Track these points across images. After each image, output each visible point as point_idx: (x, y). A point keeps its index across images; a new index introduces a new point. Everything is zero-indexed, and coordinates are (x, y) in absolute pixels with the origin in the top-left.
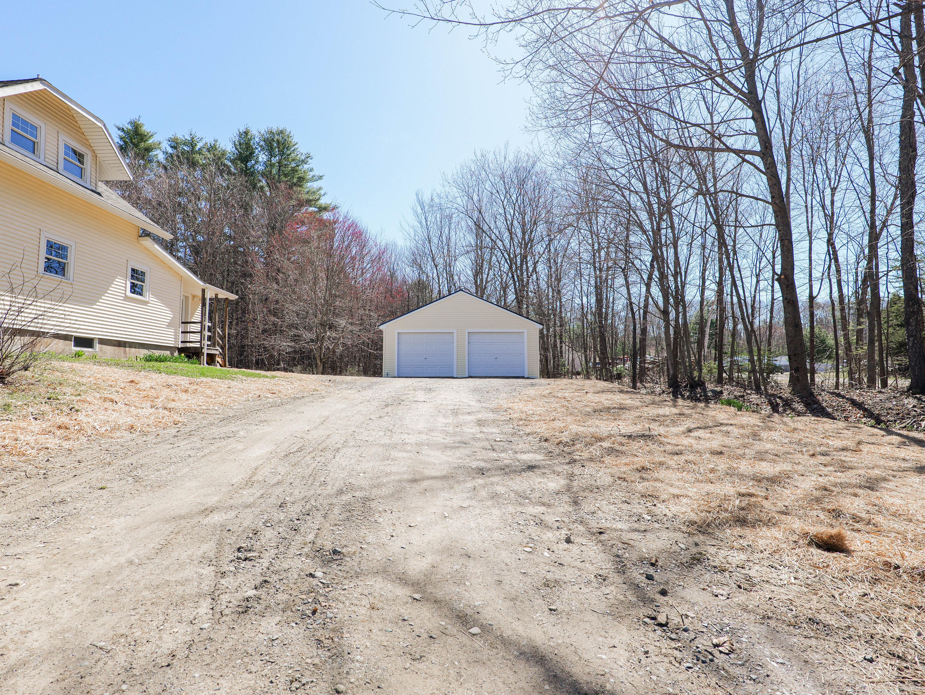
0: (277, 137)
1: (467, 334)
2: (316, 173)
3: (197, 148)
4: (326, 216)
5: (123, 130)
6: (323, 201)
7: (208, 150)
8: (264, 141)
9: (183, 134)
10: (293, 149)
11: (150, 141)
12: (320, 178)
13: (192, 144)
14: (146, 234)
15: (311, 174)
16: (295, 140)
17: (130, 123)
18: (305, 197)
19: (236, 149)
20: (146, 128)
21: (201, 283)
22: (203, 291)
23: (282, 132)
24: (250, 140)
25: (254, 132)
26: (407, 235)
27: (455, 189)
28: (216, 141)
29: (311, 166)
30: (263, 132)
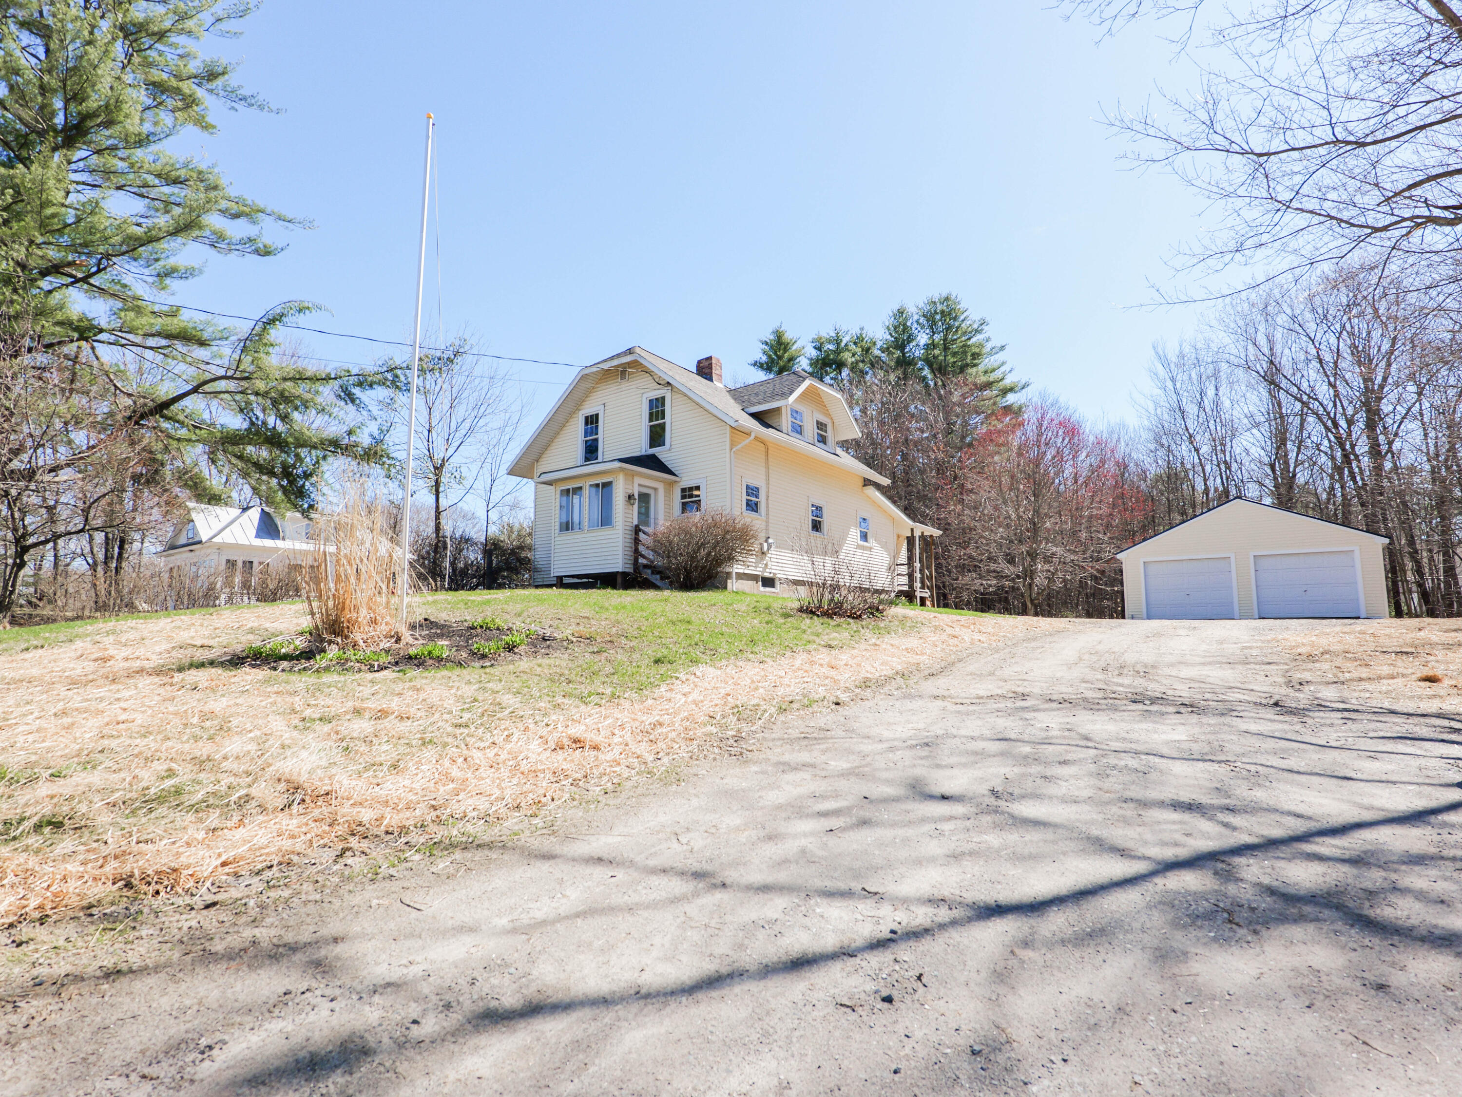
0: (940, 307)
1: (1252, 558)
2: (995, 342)
3: (843, 344)
4: (1011, 398)
5: (767, 344)
6: (1008, 382)
7: (855, 343)
8: (924, 316)
9: (827, 332)
10: (962, 318)
11: (794, 348)
12: (1002, 348)
13: (837, 341)
14: (867, 482)
15: (989, 346)
16: (962, 306)
17: (773, 332)
18: (983, 379)
19: (891, 334)
20: (788, 336)
21: (910, 522)
22: (912, 530)
23: (947, 299)
24: (906, 319)
25: (911, 309)
26: (1143, 411)
27: (1222, 334)
28: (862, 329)
29: (987, 335)
30: (921, 305)
